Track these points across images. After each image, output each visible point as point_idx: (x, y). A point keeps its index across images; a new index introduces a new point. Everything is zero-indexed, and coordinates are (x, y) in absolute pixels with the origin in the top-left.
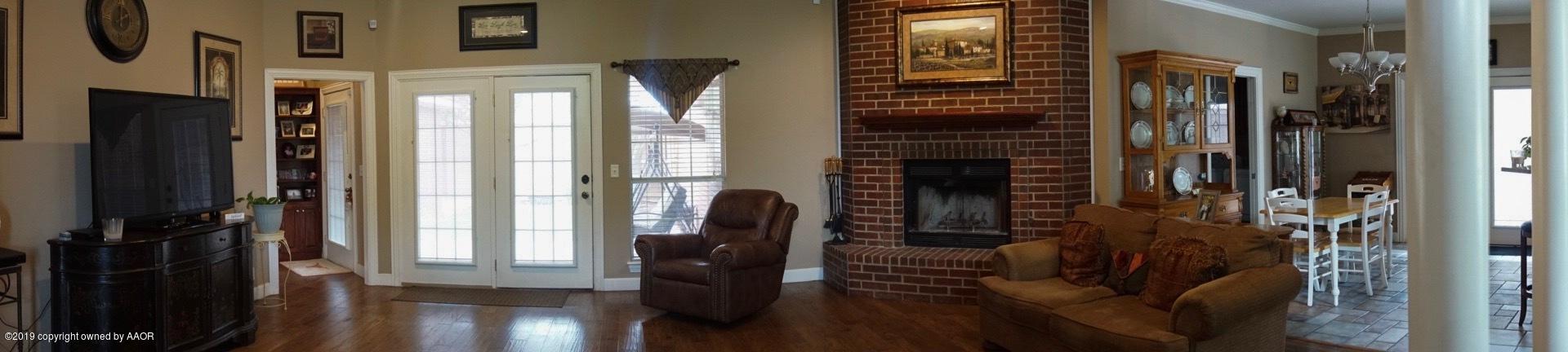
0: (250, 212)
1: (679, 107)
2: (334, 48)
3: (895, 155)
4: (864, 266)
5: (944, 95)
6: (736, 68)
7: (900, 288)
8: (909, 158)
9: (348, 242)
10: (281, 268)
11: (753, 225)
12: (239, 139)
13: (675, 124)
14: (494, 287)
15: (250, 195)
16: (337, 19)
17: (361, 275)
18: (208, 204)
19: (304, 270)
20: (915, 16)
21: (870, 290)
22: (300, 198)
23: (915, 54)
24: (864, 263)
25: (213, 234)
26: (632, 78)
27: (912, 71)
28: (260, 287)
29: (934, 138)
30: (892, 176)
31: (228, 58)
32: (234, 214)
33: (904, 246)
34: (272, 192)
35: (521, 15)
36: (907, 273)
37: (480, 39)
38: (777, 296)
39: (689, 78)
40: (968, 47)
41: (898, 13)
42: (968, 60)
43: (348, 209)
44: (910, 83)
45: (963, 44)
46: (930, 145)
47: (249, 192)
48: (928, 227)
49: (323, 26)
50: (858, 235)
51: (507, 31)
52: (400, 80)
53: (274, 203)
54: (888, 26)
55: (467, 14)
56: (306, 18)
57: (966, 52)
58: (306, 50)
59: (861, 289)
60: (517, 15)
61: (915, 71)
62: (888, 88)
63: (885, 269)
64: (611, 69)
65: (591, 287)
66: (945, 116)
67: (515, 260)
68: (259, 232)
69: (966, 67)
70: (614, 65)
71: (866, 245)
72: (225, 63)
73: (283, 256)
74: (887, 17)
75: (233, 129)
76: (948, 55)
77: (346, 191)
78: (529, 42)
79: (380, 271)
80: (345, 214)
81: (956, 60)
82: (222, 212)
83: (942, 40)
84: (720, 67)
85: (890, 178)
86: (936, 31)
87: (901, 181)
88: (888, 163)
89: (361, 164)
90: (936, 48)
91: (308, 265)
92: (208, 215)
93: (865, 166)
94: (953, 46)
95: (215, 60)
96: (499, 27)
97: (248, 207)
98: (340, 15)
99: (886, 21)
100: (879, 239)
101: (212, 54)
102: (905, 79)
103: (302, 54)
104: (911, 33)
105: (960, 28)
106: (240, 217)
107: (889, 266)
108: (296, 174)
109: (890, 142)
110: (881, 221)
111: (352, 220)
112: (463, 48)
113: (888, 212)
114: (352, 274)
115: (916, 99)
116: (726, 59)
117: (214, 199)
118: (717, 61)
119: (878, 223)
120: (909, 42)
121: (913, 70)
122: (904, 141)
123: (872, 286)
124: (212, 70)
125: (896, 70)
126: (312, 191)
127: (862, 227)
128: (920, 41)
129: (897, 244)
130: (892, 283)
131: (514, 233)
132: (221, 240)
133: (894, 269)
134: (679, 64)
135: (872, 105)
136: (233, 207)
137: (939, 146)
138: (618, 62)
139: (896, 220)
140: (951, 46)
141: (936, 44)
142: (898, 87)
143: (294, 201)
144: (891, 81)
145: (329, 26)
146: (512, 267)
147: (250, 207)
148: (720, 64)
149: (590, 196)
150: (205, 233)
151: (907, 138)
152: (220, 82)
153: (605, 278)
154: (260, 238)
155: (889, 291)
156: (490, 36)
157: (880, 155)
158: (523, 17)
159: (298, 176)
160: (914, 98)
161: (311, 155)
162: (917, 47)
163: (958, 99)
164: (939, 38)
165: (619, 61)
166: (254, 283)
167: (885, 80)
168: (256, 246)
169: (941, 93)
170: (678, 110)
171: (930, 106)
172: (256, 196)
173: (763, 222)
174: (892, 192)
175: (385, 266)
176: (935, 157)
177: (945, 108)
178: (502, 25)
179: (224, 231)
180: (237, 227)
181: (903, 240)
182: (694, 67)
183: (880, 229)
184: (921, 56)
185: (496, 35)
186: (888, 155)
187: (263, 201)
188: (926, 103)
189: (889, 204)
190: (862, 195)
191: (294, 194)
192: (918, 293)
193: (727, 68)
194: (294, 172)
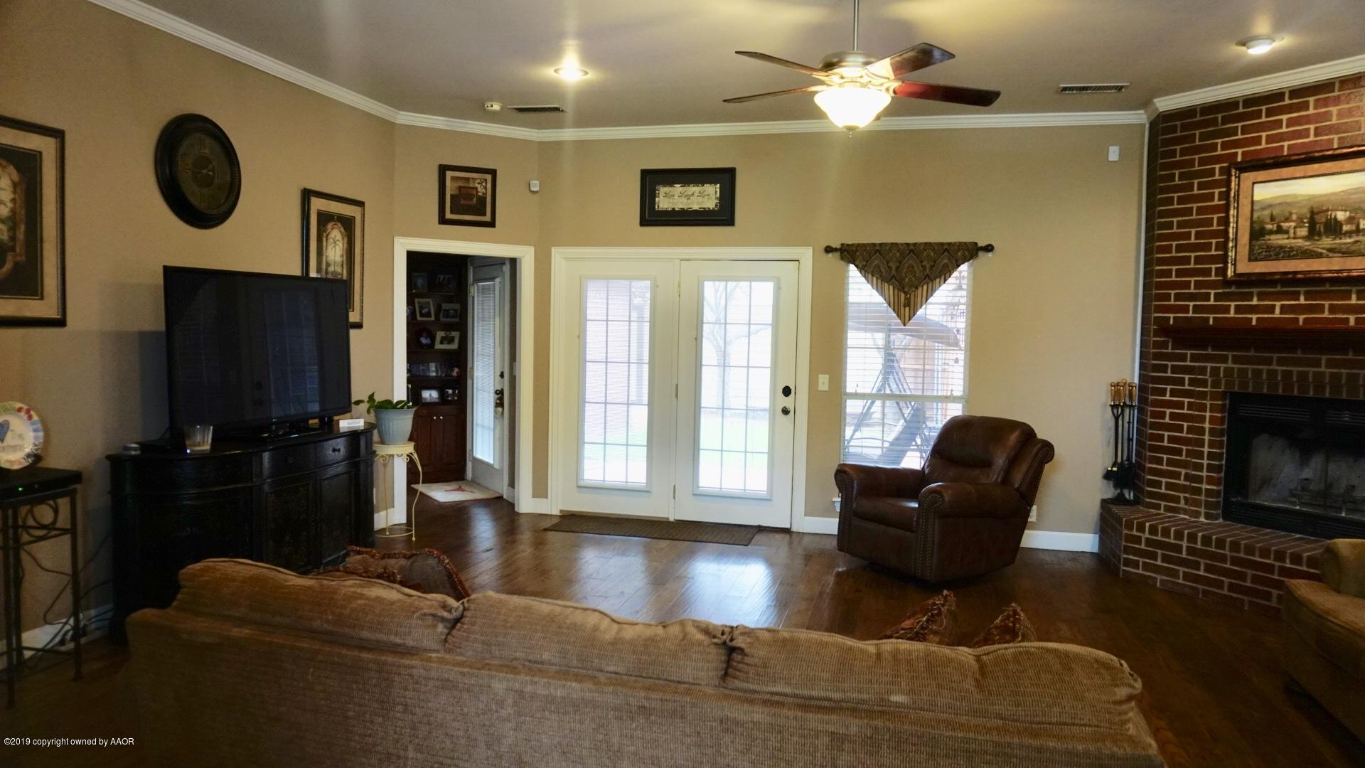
0: (372, 418)
1: (909, 306)
2: (484, 214)
3: (1216, 384)
4: (1147, 539)
5: (1302, 298)
6: (990, 255)
7: (1197, 579)
8: (1236, 389)
9: (498, 456)
10: (411, 492)
11: (987, 464)
12: (359, 326)
13: (903, 327)
14: (671, 519)
15: (371, 397)
16: (489, 177)
17: (511, 501)
18: (315, 407)
19: (442, 494)
20: (1262, 175)
21: (1154, 575)
22: (437, 401)
23: (1257, 233)
24: (1147, 535)
25: (325, 443)
26: (852, 267)
27: (1250, 260)
28: (383, 513)
29: (1281, 362)
30: (1208, 414)
31: (347, 224)
32: (350, 421)
33: (1221, 520)
34: (400, 392)
35: (716, 184)
36: (1211, 560)
37: (666, 213)
38: (1012, 561)
39: (924, 267)
40: (1350, 220)
41: (1233, 171)
42: (1348, 240)
43: (498, 416)
44: (1245, 278)
45: (1341, 216)
46: (1272, 374)
47: (370, 393)
48: (1266, 499)
49: (471, 185)
50: (1152, 495)
51: (698, 204)
52: (567, 259)
53: (402, 407)
54: (1217, 191)
55: (652, 180)
56: (449, 174)
57: (1345, 228)
58: (449, 216)
59: (1140, 571)
60: (710, 183)
61: (1256, 260)
62: (1213, 285)
63: (1178, 549)
64: (825, 255)
65: (789, 527)
66: (1299, 331)
67: (698, 487)
68: (382, 442)
69: (1346, 253)
70: (829, 250)
71: (1162, 511)
72: (342, 229)
73: (412, 477)
74: (1217, 177)
75: (351, 314)
76: (1313, 233)
77: (496, 392)
78: (723, 216)
79: (535, 496)
80: (494, 421)
81: (1327, 242)
82: (336, 418)
83: (1305, 211)
84: (967, 253)
85: (1205, 417)
86: (1295, 196)
87: (1222, 424)
88: (1203, 395)
89: (515, 361)
90: (1293, 224)
91: (449, 488)
92: (316, 421)
93: (1168, 397)
94: (1324, 220)
95: (330, 226)
96: (688, 197)
97: (368, 412)
98: (493, 173)
99: (1216, 184)
100: (1182, 504)
101: (325, 218)
102: (1239, 271)
103: (443, 220)
104: (1253, 202)
105: (1338, 189)
106: (359, 424)
107: (1184, 544)
108: (434, 369)
109: (1209, 365)
110: (1186, 479)
111: (502, 429)
112: (644, 222)
113: (1199, 467)
114: (500, 498)
115: (1255, 302)
116: (976, 244)
117: (323, 402)
118: (962, 246)
119: (1182, 482)
120: (1249, 215)
121: (1253, 257)
122: (1230, 365)
123: (1157, 569)
124: (324, 239)
125: (1224, 259)
126: (454, 392)
127: (1158, 484)
128: (1267, 212)
129: (1207, 516)
130: (1186, 570)
131: (699, 452)
132: (335, 451)
133: (1191, 551)
134: (913, 250)
135: (1186, 309)
136: (350, 411)
137: (1287, 375)
138: (834, 247)
139: (1210, 481)
140: (1321, 219)
141: (1294, 217)
142: (1227, 283)
143: (431, 405)
144: (1216, 275)
145: (478, 186)
146: (694, 495)
147: (372, 411)
148: (968, 250)
149: (792, 412)
150: (315, 442)
151: (1235, 360)
152: (335, 252)
153: (805, 515)
154: (383, 450)
155: (1181, 581)
156: (677, 209)
157: (1192, 382)
158: (718, 186)
159: (437, 371)
160: (1252, 300)
161: (454, 346)
162: (1262, 222)
163: (1327, 303)
164: (1301, 207)
165: (836, 245)
166: (375, 510)
167: (1207, 272)
168: (378, 461)
169: (1298, 293)
170: (907, 309)
171: (1277, 314)
172: (379, 398)
173: (1000, 461)
174: (1207, 437)
175: (540, 490)
176: (1280, 391)
177: (1301, 318)
178: (693, 195)
179: (339, 440)
180: (354, 436)
181: (1220, 511)
182: (932, 254)
183: (1184, 489)
184: (1267, 237)
185: (685, 207)
186: (1203, 383)
187: (388, 405)
188: (1271, 309)
189: (1200, 455)
190: (1161, 438)
191: (430, 395)
192: (1225, 592)
193: (976, 255)
194: (433, 366)
